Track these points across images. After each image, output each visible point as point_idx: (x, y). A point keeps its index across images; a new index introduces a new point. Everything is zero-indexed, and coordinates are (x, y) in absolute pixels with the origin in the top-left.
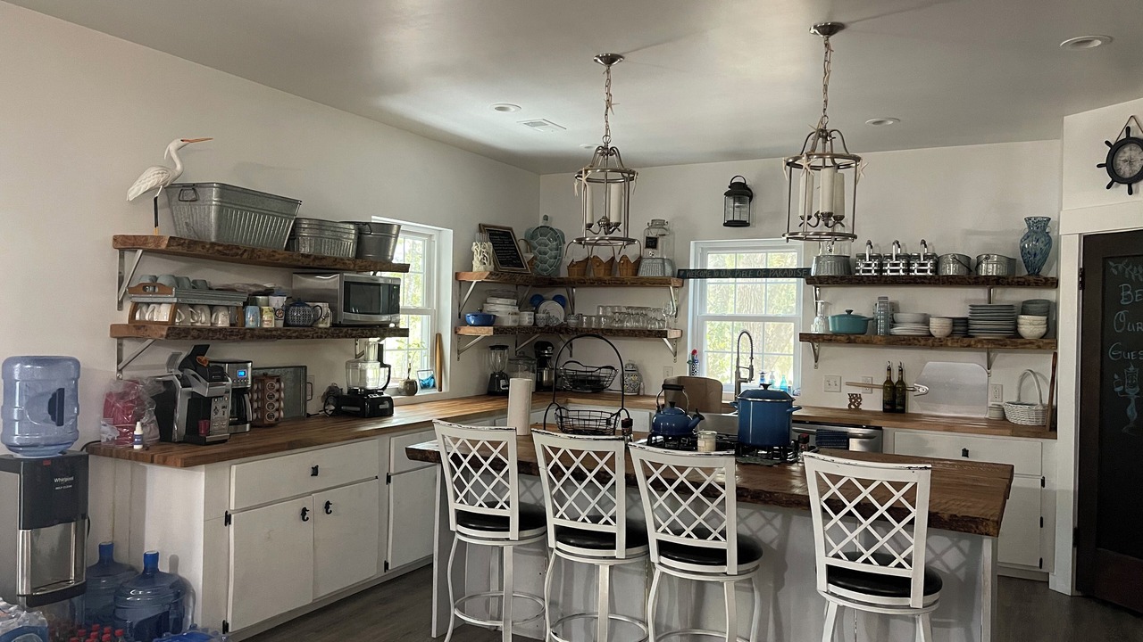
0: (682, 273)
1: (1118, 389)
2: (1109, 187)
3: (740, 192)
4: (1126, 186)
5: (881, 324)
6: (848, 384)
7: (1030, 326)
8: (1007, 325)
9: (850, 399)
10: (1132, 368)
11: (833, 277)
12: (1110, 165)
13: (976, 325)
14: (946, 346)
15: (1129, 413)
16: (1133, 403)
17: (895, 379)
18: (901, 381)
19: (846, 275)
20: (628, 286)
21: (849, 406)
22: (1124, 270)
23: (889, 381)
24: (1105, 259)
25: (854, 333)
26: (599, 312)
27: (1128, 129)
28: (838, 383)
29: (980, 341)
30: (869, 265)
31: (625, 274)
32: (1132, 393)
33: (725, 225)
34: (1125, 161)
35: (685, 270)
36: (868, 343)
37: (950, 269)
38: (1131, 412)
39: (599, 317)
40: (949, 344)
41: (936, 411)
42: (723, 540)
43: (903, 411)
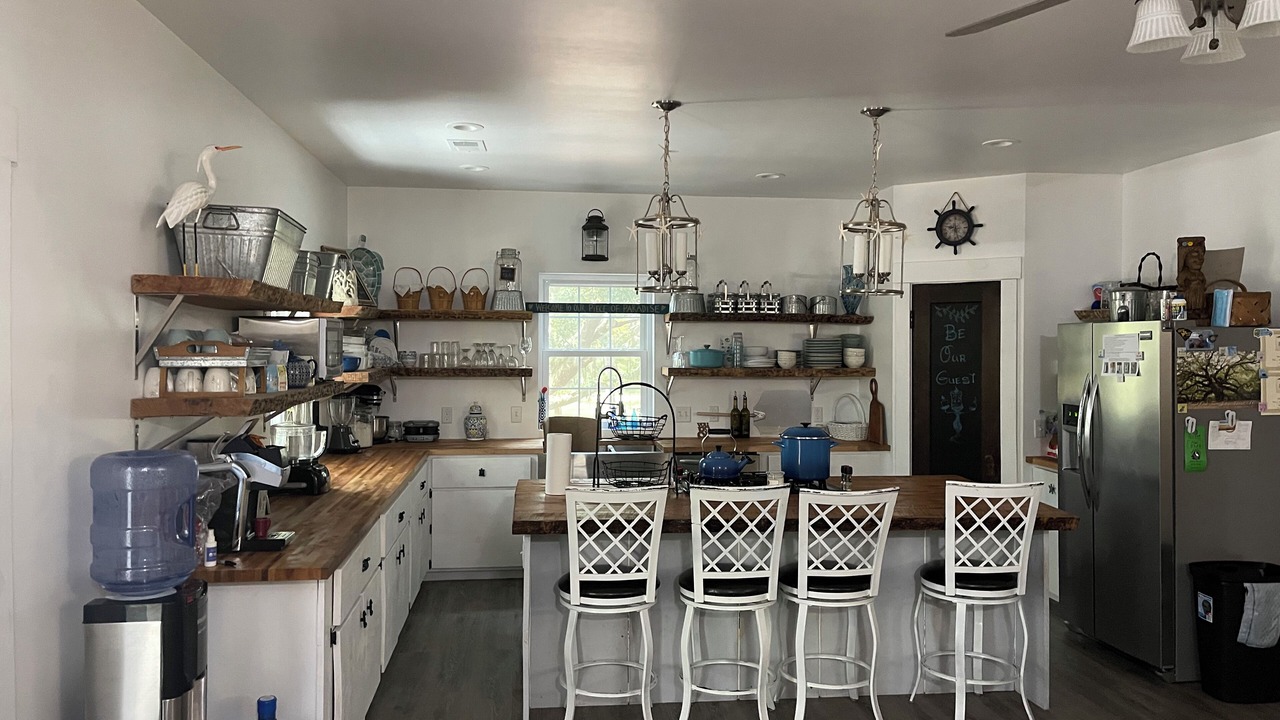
0: (531, 307)
1: (945, 408)
2: (937, 247)
3: (595, 226)
4: (952, 248)
5: (737, 357)
6: (699, 414)
7: (854, 357)
8: (836, 357)
9: (699, 429)
10: (956, 391)
11: (696, 314)
12: (939, 229)
13: (815, 357)
14: (794, 375)
15: (955, 426)
16: (958, 418)
17: (740, 408)
18: (745, 409)
19: (705, 312)
20: (483, 320)
21: (699, 434)
22: (948, 313)
23: (735, 409)
24: (931, 304)
25: (716, 366)
26: (433, 349)
27: (954, 202)
28: (688, 414)
29: (820, 371)
30: (726, 303)
31: (475, 307)
32: (958, 410)
33: (583, 259)
34: (950, 227)
35: (534, 304)
36: (729, 375)
37: (793, 309)
38: (957, 425)
39: (432, 356)
40: (796, 374)
41: (771, 433)
42: (869, 566)
43: (748, 436)
